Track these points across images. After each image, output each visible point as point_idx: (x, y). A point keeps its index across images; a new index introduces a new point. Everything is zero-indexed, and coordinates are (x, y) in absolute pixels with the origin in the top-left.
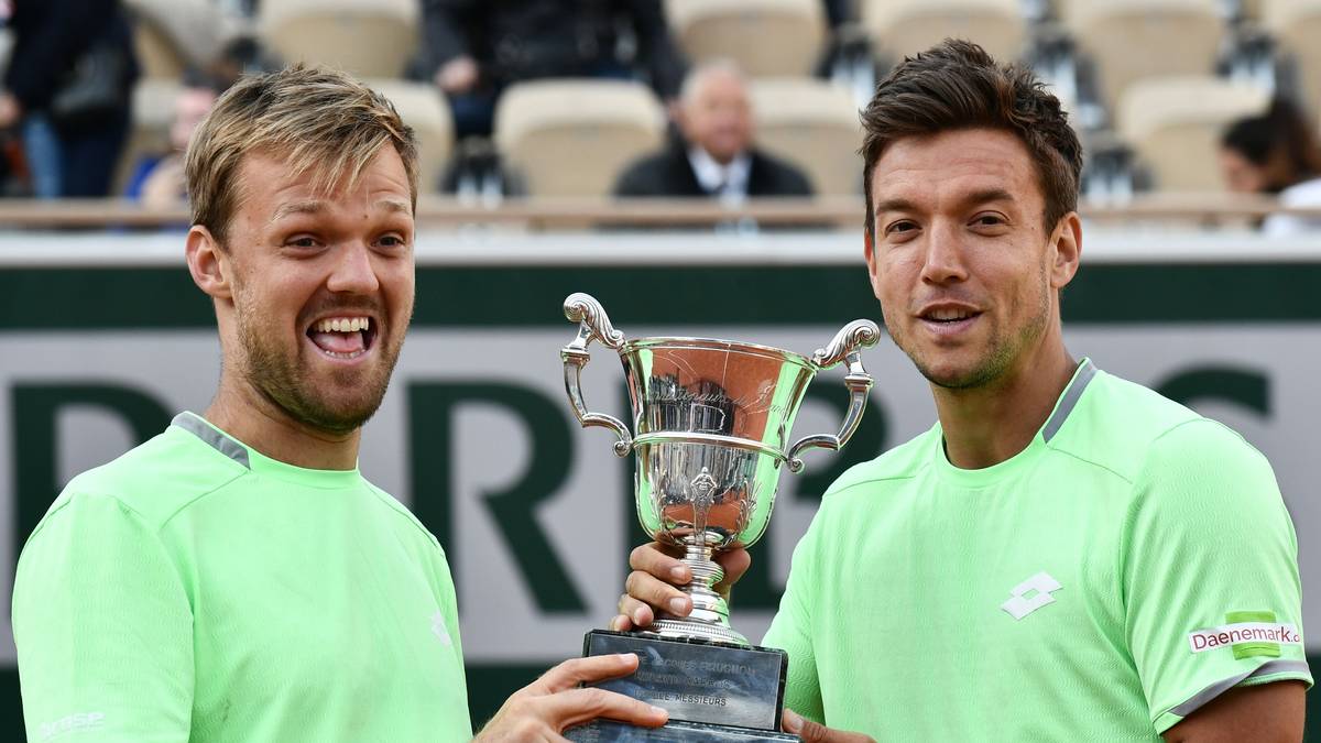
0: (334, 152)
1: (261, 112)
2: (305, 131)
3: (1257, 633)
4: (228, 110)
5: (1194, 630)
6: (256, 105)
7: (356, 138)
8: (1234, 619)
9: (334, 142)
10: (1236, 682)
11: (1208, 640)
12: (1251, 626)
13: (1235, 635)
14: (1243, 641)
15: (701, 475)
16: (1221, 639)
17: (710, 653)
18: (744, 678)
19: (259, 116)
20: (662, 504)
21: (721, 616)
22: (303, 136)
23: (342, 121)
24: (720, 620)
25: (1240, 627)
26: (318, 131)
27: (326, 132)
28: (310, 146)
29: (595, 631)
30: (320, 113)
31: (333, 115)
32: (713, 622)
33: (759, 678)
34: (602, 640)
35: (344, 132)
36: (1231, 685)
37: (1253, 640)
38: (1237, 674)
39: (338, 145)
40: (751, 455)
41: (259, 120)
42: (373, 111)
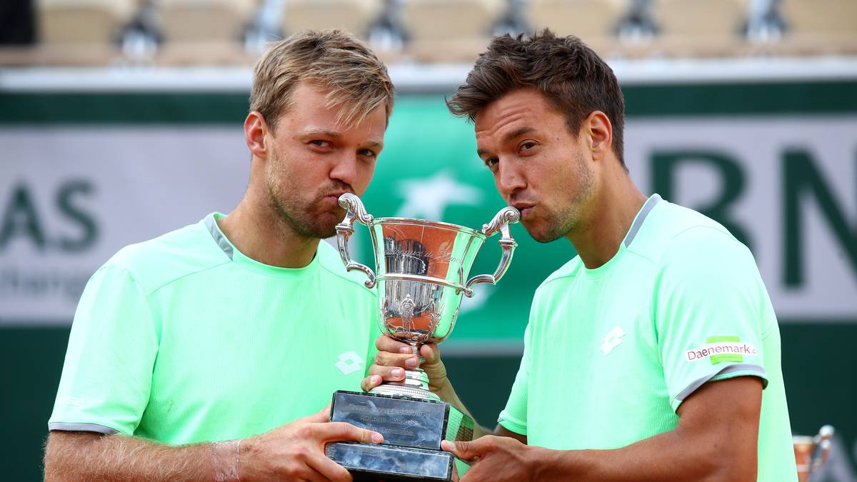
0: (355, 98)
1: (316, 58)
2: (341, 81)
3: (726, 349)
4: (294, 50)
5: (689, 348)
6: (313, 52)
7: (370, 93)
8: (712, 340)
9: (356, 92)
10: (710, 378)
11: (697, 354)
12: (722, 344)
13: (711, 351)
14: (716, 353)
15: (406, 299)
16: (703, 353)
17: (404, 404)
18: (424, 420)
19: (314, 61)
20: (385, 316)
21: (423, 383)
22: (340, 84)
23: (364, 81)
24: (422, 385)
25: (714, 345)
26: (349, 83)
27: (353, 85)
28: (341, 91)
29: (339, 391)
30: (352, 72)
31: (359, 76)
32: (418, 387)
33: (432, 419)
34: (342, 397)
35: (362, 87)
36: (706, 380)
37: (722, 352)
38: (710, 373)
39: (359, 95)
40: (439, 286)
41: (314, 64)
42: (381, 78)
